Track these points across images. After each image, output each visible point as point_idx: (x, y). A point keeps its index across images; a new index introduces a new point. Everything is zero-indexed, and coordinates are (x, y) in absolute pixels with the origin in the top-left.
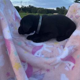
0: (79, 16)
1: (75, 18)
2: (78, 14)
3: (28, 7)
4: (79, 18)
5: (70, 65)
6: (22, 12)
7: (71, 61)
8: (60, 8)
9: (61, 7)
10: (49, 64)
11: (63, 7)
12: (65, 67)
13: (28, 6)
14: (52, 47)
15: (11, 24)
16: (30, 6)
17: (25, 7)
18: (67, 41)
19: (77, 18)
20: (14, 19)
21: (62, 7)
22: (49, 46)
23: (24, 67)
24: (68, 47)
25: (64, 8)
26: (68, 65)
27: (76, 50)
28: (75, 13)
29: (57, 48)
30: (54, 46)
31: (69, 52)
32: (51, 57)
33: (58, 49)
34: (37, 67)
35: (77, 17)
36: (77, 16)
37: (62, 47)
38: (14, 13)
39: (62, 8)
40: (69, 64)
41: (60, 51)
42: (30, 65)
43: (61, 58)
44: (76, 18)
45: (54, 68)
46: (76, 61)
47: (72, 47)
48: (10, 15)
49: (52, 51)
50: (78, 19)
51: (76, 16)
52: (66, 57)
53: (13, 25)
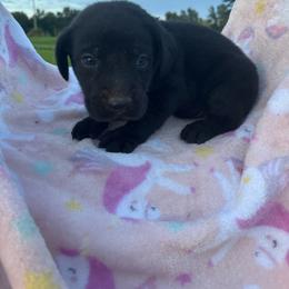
0: (285, 30)
1: (266, 37)
2: (277, 18)
4: (286, 36)
5: (275, 242)
7: (279, 226)
10: (190, 251)
12: (256, 254)
14: (189, 168)
19: (276, 37)
22: (177, 169)
23: (74, 280)
24: (261, 167)
26: (268, 245)
29: (212, 170)
30: (196, 164)
31: (269, 190)
32: (189, 217)
33: (218, 175)
34: (134, 271)
35: (275, 33)
36: (273, 27)
37: (230, 164)
38: (3, 31)
40: (268, 237)
41: (224, 183)
42: (101, 264)
43: (240, 217)
44: (270, 35)
45: (210, 264)
47: (278, 164)
49: (193, 190)
50: (280, 39)
51: (267, 30)
52: (258, 213)
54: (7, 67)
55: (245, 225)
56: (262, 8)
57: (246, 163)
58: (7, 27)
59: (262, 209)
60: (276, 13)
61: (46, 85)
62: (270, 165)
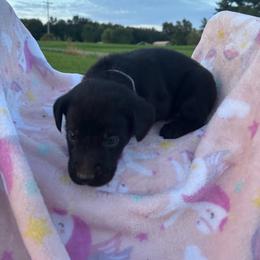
1: (223, 57)
2: (231, 44)
3: (69, 21)
5: (212, 214)
6: (51, 38)
7: (216, 203)
8: (175, 24)
9: (179, 23)
10: (147, 217)
11: (184, 21)
12: (198, 222)
13: (71, 18)
15: (14, 82)
16: (76, 18)
17: (62, 22)
18: (199, 136)
19: (230, 59)
20: (24, 65)
21: (181, 20)
23: (62, 232)
25: (187, 24)
26: (207, 216)
27: (231, 165)
28: (224, 43)
30: (158, 154)
31: (209, 174)
32: (150, 193)
33: (173, 162)
34: (105, 228)
36: (228, 51)
37: (185, 156)
38: (23, 45)
39: (182, 24)
40: (208, 211)
41: (179, 170)
42: (82, 222)
44: (226, 56)
45: (162, 228)
46: (231, 202)
47: (218, 156)
48: (10, 51)
49: (154, 173)
51: (225, 53)
52: (199, 192)
53: (22, 86)
54: (24, 73)
55: (189, 200)
56: (221, 35)
57: (196, 155)
58: (26, 43)
59: (203, 189)
60: (231, 40)
61: (53, 88)
62: (213, 157)
